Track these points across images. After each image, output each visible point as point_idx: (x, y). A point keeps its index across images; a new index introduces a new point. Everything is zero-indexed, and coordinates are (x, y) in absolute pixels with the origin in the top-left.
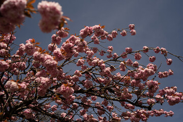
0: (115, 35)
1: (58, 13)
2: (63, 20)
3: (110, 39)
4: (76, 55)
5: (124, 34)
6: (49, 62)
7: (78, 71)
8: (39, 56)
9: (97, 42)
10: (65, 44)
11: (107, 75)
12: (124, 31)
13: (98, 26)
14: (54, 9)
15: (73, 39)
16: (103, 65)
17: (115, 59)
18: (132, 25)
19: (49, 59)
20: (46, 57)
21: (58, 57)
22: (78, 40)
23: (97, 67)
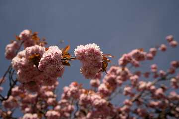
0: (154, 53)
3: (150, 58)
4: (120, 85)
5: (164, 49)
6: (97, 102)
7: (127, 101)
8: (86, 99)
9: (137, 66)
12: (163, 46)
16: (153, 87)
17: (163, 78)
18: (170, 37)
20: (93, 98)
21: (104, 94)
22: (119, 70)
23: (146, 92)
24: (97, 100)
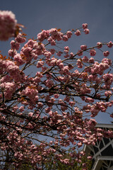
0: (70, 35)
1: (12, 21)
2: (18, 27)
3: (66, 39)
4: (36, 58)
5: (78, 34)
6: (11, 67)
7: (39, 73)
8: (1, 63)
9: (53, 44)
10: (23, 48)
11: (66, 73)
12: (78, 31)
13: (54, 29)
14: (8, 17)
15: (31, 44)
16: (62, 64)
17: (72, 58)
18: (85, 24)
19: (11, 65)
20: (8, 63)
21: (19, 62)
22: (36, 44)
23: (56, 67)
24: (11, 66)
